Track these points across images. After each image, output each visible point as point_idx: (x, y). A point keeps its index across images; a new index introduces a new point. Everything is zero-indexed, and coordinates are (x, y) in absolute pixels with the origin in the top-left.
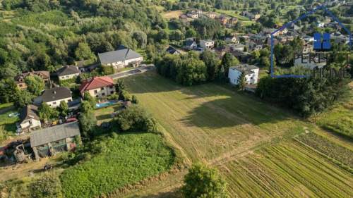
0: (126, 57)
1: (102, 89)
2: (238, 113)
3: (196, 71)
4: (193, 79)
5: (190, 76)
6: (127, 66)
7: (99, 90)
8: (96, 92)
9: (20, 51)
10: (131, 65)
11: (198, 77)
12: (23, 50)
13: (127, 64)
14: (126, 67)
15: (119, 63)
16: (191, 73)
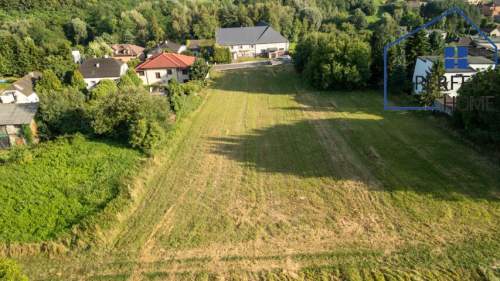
0: (260, 40)
1: (170, 72)
2: (368, 154)
3: (341, 59)
4: (332, 76)
5: (327, 67)
6: (259, 55)
7: (163, 73)
8: (158, 76)
9: (135, 21)
10: (265, 54)
11: (343, 72)
12: (138, 20)
13: (259, 51)
14: (256, 56)
15: (245, 47)
16: (327, 61)
